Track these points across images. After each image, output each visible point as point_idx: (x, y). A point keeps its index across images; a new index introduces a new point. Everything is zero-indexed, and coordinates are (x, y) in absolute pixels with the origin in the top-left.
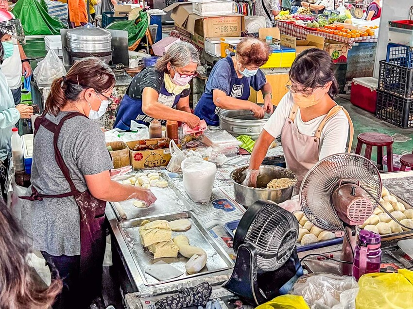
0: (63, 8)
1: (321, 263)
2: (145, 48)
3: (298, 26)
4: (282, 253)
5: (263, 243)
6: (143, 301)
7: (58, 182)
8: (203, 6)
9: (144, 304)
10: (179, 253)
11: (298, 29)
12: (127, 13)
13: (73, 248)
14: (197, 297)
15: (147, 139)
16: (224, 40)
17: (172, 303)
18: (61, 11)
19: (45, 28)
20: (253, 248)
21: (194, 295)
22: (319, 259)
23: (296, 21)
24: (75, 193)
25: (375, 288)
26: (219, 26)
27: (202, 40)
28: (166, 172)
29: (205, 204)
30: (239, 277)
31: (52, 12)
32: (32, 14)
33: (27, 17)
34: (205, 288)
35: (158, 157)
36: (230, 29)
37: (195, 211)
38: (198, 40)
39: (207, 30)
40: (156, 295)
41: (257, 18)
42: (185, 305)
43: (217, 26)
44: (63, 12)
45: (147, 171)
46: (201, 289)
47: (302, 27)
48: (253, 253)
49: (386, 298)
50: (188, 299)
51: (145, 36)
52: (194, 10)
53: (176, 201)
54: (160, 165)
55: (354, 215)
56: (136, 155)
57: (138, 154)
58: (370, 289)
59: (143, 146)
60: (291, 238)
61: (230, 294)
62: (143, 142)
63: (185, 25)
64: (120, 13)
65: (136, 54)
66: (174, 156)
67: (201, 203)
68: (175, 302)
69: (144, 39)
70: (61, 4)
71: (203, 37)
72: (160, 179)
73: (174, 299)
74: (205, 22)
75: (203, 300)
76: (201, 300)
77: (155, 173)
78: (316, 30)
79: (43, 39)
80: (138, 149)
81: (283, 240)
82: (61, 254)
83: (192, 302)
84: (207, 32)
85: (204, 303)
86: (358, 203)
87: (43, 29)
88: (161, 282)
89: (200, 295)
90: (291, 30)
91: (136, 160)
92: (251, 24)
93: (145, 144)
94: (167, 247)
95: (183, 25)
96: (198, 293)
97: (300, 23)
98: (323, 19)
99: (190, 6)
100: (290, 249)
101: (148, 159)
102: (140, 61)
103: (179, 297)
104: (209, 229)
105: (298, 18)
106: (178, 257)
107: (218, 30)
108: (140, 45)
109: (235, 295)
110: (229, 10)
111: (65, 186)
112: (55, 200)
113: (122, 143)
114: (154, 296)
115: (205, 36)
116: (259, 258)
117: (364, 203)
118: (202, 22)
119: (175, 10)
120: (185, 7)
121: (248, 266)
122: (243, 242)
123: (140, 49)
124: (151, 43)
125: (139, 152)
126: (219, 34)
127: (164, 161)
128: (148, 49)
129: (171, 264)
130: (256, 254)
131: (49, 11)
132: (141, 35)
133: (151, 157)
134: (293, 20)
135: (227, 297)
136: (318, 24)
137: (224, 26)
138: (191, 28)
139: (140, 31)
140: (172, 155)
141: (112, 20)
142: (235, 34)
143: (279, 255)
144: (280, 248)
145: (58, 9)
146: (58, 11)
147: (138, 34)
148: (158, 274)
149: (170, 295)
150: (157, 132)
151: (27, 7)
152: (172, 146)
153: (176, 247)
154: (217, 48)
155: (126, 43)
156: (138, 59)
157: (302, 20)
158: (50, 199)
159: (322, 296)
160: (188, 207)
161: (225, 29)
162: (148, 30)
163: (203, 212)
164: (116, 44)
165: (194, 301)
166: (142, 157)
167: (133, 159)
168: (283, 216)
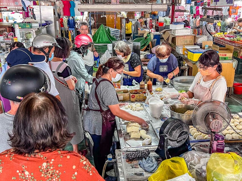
0: (118, 31)
1: (201, 148)
2: (149, 50)
3: (226, 40)
4: (179, 140)
5: (171, 134)
6: (121, 153)
7: (95, 105)
8: (176, 31)
9: (122, 154)
10: (141, 137)
11: (226, 42)
12: (143, 34)
13: (99, 132)
14: (143, 154)
15: (138, 89)
16: (184, 47)
17: (132, 155)
18: (117, 33)
19: (108, 40)
20: (166, 136)
21: (142, 153)
22: (201, 146)
23: (225, 38)
24: (101, 111)
25: (216, 158)
26: (183, 40)
27: (175, 46)
28: (144, 104)
29: (157, 119)
30: (160, 148)
31: (112, 34)
32: (103, 35)
33: (101, 36)
34: (147, 151)
35: (141, 97)
36: (188, 42)
37: (152, 121)
38: (173, 46)
39: (178, 42)
40: (127, 151)
41: (203, 36)
42: (137, 156)
43: (182, 40)
44: (118, 33)
45: (136, 103)
46: (145, 151)
47: (228, 40)
48: (166, 138)
49: (220, 163)
50: (139, 155)
51: (149, 45)
52: (172, 33)
53: (145, 116)
54: (142, 101)
55: (213, 127)
56: (132, 96)
57: (133, 95)
58: (214, 159)
59: (136, 92)
60: (184, 134)
61: (158, 155)
62: (136, 91)
63: (168, 39)
64: (140, 34)
65: (144, 52)
66: (148, 97)
67: (156, 118)
68: (133, 155)
69: (148, 46)
70: (117, 30)
71: (175, 45)
72: (141, 106)
73: (133, 153)
74: (177, 38)
75: (145, 156)
76: (144, 155)
77: (139, 104)
78: (235, 42)
79: (107, 45)
80: (134, 93)
81: (179, 135)
82: (94, 134)
83: (140, 156)
84: (178, 43)
85: (145, 157)
86: (216, 122)
87: (107, 41)
88: (130, 147)
89: (144, 153)
90: (222, 42)
91: (132, 98)
92: (200, 39)
93: (137, 91)
94: (136, 134)
95: (167, 40)
96: (143, 153)
97: (227, 38)
98: (239, 37)
99: (170, 31)
100: (184, 139)
101: (137, 98)
102: (145, 56)
103: (135, 153)
104: (156, 129)
105: (227, 36)
106: (140, 139)
107: (183, 42)
108: (146, 48)
109: (160, 156)
110: (189, 33)
111: (98, 107)
112: (94, 112)
113: (127, 90)
114: (127, 152)
115: (176, 45)
116: (169, 141)
117: (218, 122)
118: (175, 39)
119: (164, 33)
120: (168, 31)
121: (164, 144)
122: (163, 134)
123: (147, 51)
124: (151, 47)
125: (134, 94)
126: (183, 44)
127: (144, 99)
128: (150, 50)
129: (137, 141)
130: (167, 139)
131: (111, 33)
132: (147, 44)
133: (139, 97)
134: (224, 37)
135: (157, 156)
136: (236, 39)
137: (186, 40)
138: (170, 41)
139: (147, 42)
140: (147, 97)
141: (137, 37)
142: (191, 44)
143: (178, 141)
144: (178, 137)
145: (115, 32)
146: (115, 33)
147: (146, 44)
148: (130, 144)
149: (132, 152)
150: (143, 87)
151: (101, 32)
152: (147, 93)
153: (140, 134)
154: (181, 50)
155: (140, 48)
156: (144, 55)
157: (228, 37)
158: (92, 111)
159: (193, 160)
160: (150, 119)
161: (186, 42)
162: (150, 42)
163: (156, 122)
164: (135, 48)
165: (141, 156)
166: (135, 97)
167: (131, 97)
168: (181, 124)
